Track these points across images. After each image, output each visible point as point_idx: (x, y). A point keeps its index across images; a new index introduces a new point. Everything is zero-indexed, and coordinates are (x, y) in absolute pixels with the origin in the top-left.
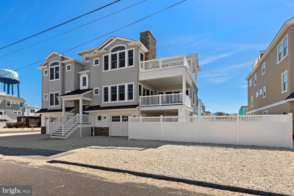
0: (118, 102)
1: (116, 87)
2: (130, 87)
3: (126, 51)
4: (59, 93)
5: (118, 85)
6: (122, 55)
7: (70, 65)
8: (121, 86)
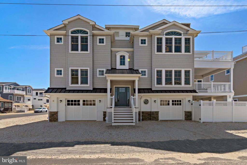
0: (173, 86)
1: (171, 72)
2: (187, 73)
3: (183, 38)
4: (87, 70)
5: (173, 70)
6: (178, 41)
7: (104, 38)
8: (177, 70)
